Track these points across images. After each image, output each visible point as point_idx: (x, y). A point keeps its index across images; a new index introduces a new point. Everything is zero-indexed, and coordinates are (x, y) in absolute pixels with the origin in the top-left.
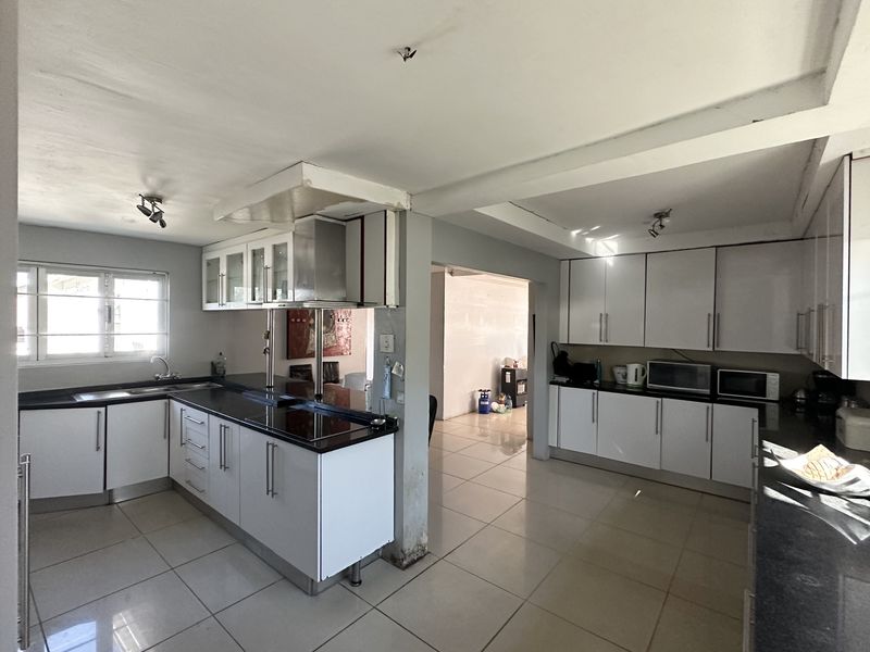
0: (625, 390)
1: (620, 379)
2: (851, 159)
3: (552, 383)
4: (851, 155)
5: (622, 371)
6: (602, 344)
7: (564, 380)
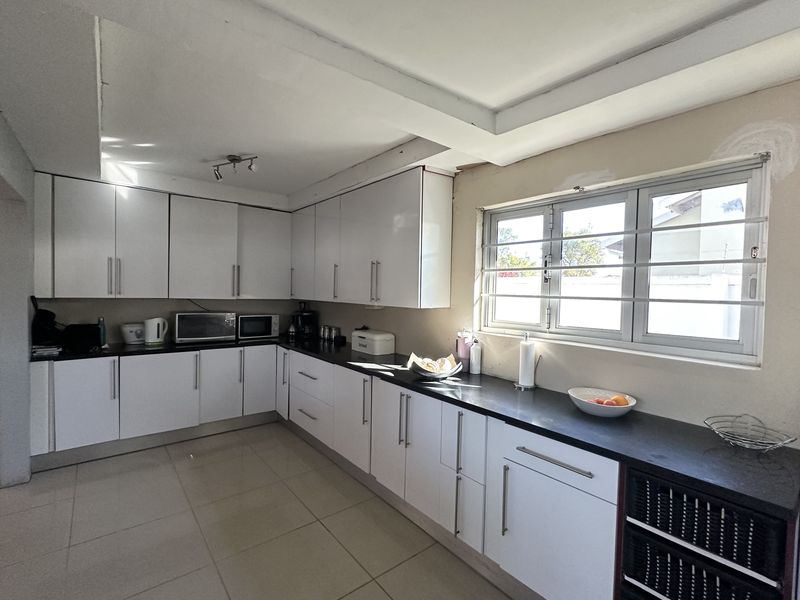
0: (143, 349)
1: (132, 339)
2: (424, 169)
3: (34, 359)
4: (424, 167)
5: (136, 328)
6: (113, 296)
7: (55, 351)
